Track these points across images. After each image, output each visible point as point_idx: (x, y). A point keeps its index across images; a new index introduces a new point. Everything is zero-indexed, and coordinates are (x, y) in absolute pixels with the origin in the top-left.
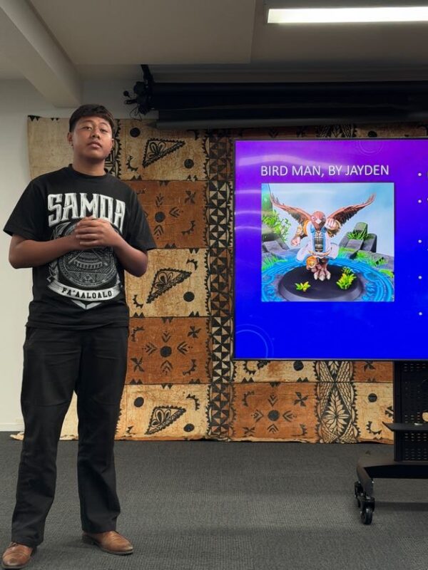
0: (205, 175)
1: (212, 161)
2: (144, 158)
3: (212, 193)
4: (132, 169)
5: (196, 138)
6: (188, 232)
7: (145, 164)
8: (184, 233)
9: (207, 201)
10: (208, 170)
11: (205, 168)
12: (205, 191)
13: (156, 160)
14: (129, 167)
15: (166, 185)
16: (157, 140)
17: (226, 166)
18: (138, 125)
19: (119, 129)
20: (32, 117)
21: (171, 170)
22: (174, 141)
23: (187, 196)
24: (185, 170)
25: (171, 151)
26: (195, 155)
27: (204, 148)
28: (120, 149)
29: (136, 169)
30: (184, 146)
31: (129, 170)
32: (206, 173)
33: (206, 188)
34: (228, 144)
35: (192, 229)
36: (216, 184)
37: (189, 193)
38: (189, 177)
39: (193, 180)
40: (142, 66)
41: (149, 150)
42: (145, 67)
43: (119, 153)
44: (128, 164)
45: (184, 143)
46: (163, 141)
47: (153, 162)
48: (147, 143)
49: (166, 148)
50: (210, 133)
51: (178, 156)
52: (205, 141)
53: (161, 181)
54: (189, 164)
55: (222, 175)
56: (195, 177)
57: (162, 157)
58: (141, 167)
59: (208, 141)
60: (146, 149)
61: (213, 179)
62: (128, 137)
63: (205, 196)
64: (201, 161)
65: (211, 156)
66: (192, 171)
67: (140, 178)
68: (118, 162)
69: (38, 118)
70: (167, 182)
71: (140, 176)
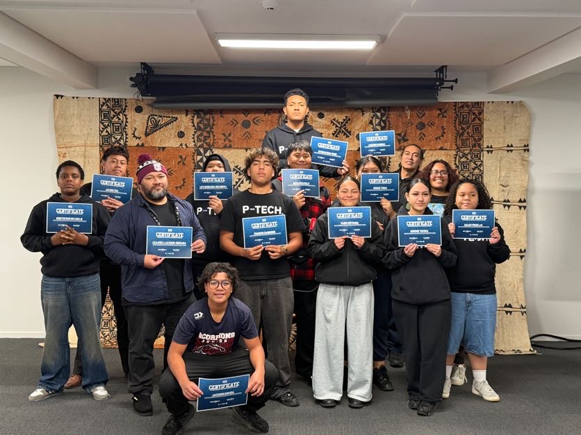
0: (193, 144)
1: (199, 133)
2: (146, 130)
3: (199, 158)
5: (187, 115)
6: (180, 187)
7: (147, 135)
8: (177, 188)
9: (195, 163)
10: (196, 140)
11: (193, 138)
12: (193, 156)
13: (155, 131)
15: (163, 150)
16: (156, 115)
17: (209, 137)
18: (141, 104)
19: (126, 106)
20: (57, 96)
21: (167, 139)
22: (169, 117)
23: (180, 160)
24: (177, 139)
25: (167, 124)
26: (186, 128)
27: (193, 123)
28: (127, 122)
29: (140, 138)
30: (178, 121)
31: (135, 138)
33: (194, 153)
36: (202, 151)
38: (181, 145)
39: (184, 147)
43: (126, 125)
44: (134, 134)
46: (161, 117)
47: (153, 133)
48: (148, 118)
49: (163, 122)
50: (197, 112)
51: (172, 129)
52: (193, 117)
53: (160, 148)
54: (181, 135)
56: (186, 145)
57: (160, 129)
58: (143, 136)
59: (196, 117)
60: (148, 123)
61: (200, 147)
62: (134, 112)
63: (194, 159)
64: (190, 132)
65: (198, 129)
66: (183, 140)
68: (126, 132)
69: (62, 96)
71: (143, 144)
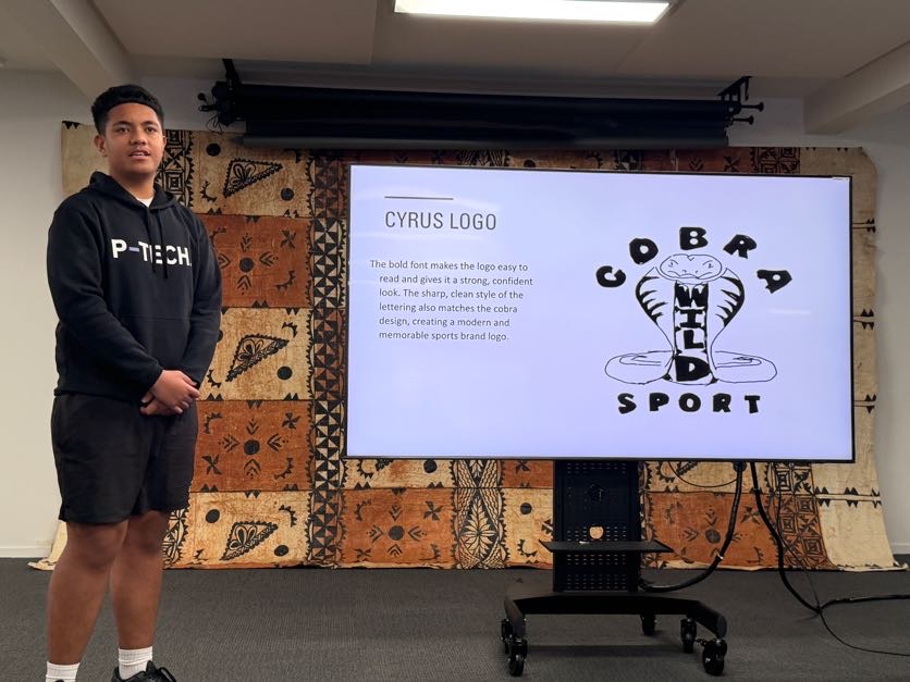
0: (309, 211)
1: (318, 192)
2: (226, 185)
3: (318, 235)
4: (209, 199)
5: (298, 161)
6: (285, 286)
7: (227, 193)
8: (279, 287)
9: (310, 244)
10: (313, 204)
11: (309, 201)
12: (308, 232)
13: (242, 188)
14: (205, 196)
15: (256, 221)
16: (244, 161)
17: (337, 199)
18: (217, 140)
19: (191, 144)
20: (68, 124)
21: (263, 202)
22: (267, 164)
23: (284, 238)
24: (281, 202)
25: (262, 176)
26: (296, 183)
27: (308, 174)
28: (191, 171)
29: (214, 200)
30: (281, 170)
31: (205, 200)
32: (310, 207)
33: (310, 227)
34: (341, 170)
35: (290, 283)
36: (323, 223)
37: (286, 234)
38: (287, 212)
39: (293, 216)
40: (224, 60)
41: (232, 174)
42: (228, 63)
43: (190, 177)
44: (203, 192)
45: (280, 167)
46: (252, 163)
47: (237, 190)
48: (230, 165)
49: (257, 172)
50: (317, 155)
51: (272, 183)
52: (309, 164)
53: (249, 217)
54: (287, 195)
55: (331, 210)
56: (296, 212)
57: (250, 184)
58: (220, 197)
59: (313, 164)
60: (229, 173)
61: (320, 216)
62: (204, 154)
63: (309, 238)
64: (303, 192)
65: (318, 185)
66: (290, 205)
67: (219, 211)
68: (189, 188)
69: (76, 125)
70: (256, 218)
71: (219, 209)
